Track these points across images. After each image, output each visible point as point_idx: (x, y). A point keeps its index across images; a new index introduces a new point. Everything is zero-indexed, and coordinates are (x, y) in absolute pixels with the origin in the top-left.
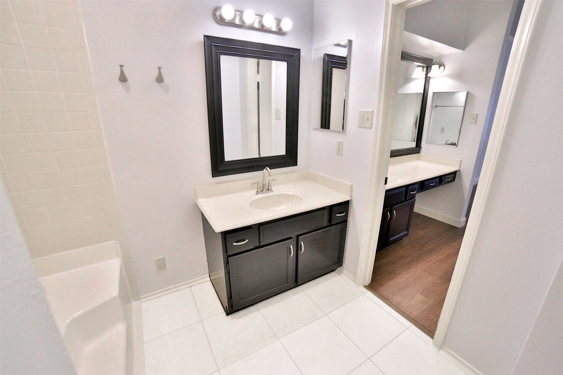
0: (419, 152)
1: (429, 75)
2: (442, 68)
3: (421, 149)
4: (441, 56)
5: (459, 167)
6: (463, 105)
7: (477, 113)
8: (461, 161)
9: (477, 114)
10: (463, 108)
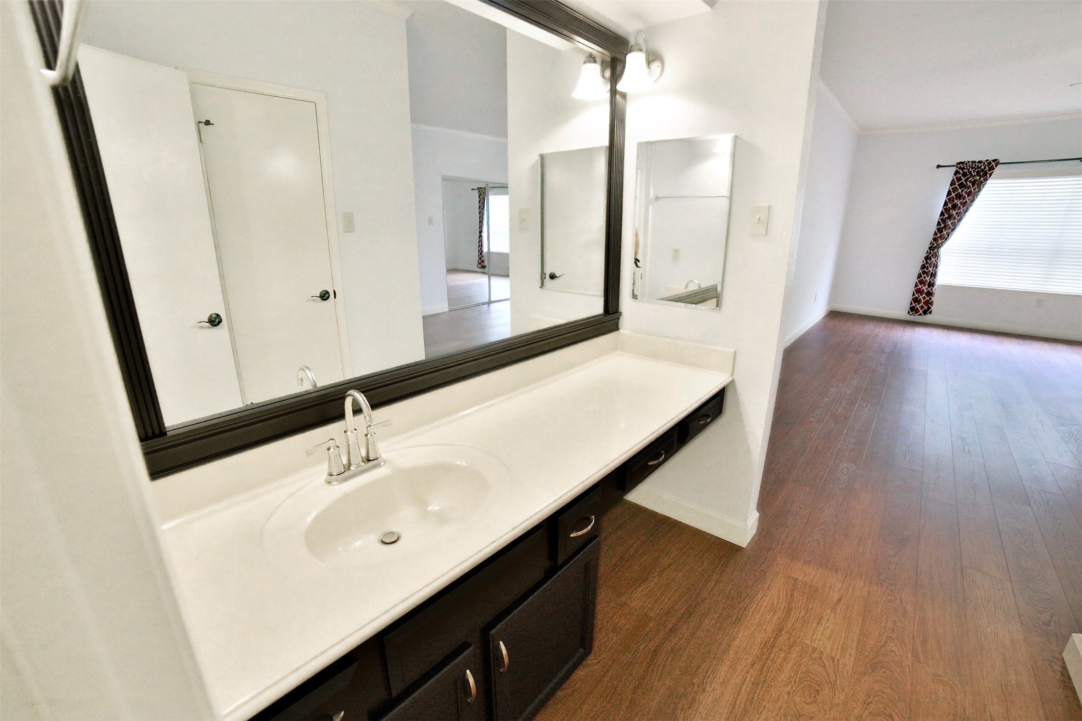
0: (616, 328)
1: (620, 87)
2: (656, 66)
3: (621, 317)
4: (652, 30)
5: (730, 373)
6: (725, 192)
7: (768, 205)
8: (735, 353)
9: (769, 207)
10: (725, 203)
